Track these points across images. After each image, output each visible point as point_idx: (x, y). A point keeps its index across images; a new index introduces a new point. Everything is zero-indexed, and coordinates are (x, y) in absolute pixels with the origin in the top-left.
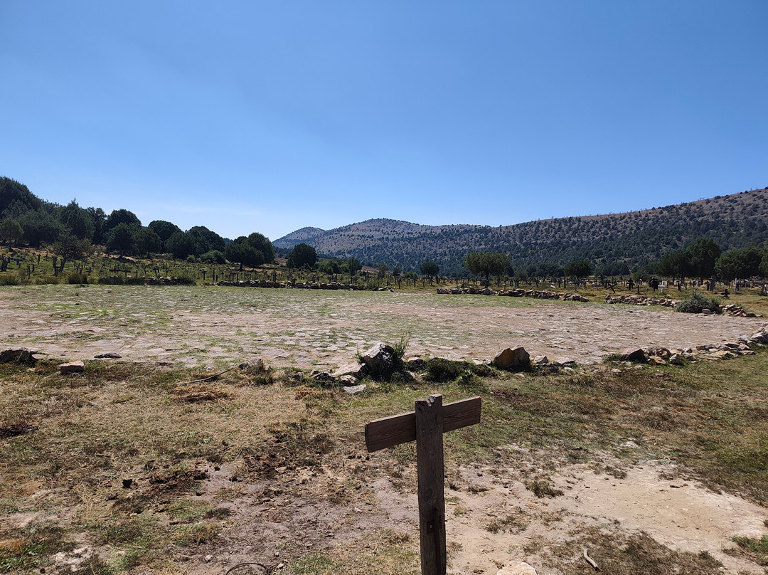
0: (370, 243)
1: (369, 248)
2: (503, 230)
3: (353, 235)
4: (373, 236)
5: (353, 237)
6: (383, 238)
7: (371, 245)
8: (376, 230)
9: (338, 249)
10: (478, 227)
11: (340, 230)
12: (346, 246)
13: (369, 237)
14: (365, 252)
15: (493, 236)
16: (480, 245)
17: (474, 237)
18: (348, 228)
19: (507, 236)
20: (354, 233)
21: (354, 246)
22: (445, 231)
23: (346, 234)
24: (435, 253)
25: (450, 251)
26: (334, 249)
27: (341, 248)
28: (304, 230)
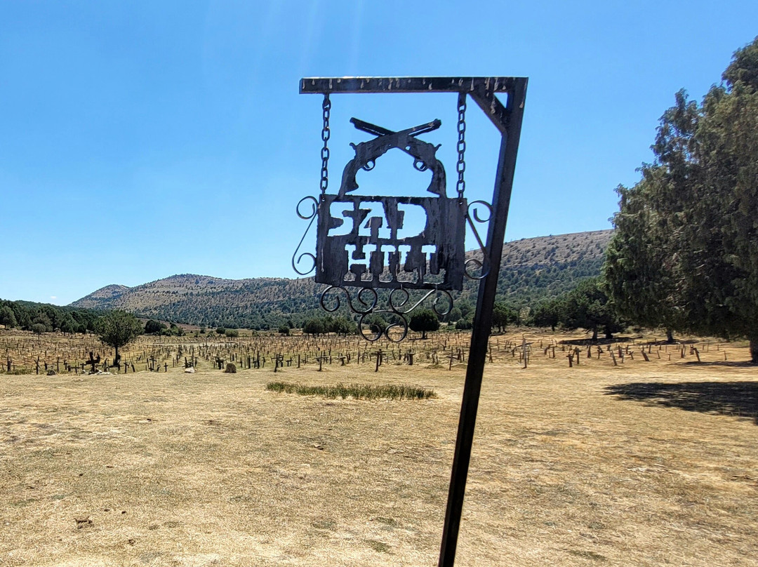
0: (174, 299)
1: (174, 304)
2: (300, 282)
3: (158, 292)
4: (177, 292)
5: (158, 294)
6: (187, 294)
7: (176, 301)
8: (180, 286)
9: (145, 306)
10: (277, 280)
11: (145, 287)
12: (152, 303)
13: (173, 293)
14: (171, 308)
15: (290, 289)
16: (279, 297)
17: (273, 289)
18: (152, 285)
19: (304, 288)
20: (159, 289)
21: (160, 303)
22: (246, 284)
23: (151, 290)
24: (238, 307)
25: (251, 304)
26: (140, 306)
27: (147, 305)
28: (108, 287)
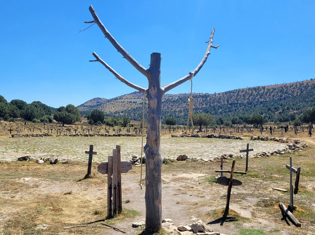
0: (134, 106)
1: (134, 109)
2: (217, 95)
3: (124, 102)
4: (136, 102)
5: (124, 103)
6: (142, 103)
7: (135, 107)
8: (138, 98)
9: (116, 110)
10: (201, 94)
11: (116, 99)
12: (120, 109)
13: (134, 102)
14: (132, 112)
15: (210, 99)
16: (203, 105)
17: (199, 100)
18: (121, 98)
19: (219, 99)
20: (125, 100)
21: (125, 108)
22: (180, 97)
23: (120, 101)
24: (175, 111)
25: (184, 109)
26: (113, 110)
27: (117, 109)
28: (94, 99)
